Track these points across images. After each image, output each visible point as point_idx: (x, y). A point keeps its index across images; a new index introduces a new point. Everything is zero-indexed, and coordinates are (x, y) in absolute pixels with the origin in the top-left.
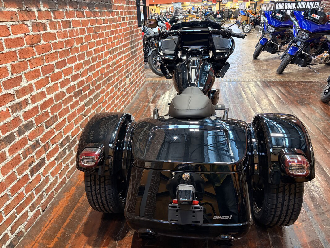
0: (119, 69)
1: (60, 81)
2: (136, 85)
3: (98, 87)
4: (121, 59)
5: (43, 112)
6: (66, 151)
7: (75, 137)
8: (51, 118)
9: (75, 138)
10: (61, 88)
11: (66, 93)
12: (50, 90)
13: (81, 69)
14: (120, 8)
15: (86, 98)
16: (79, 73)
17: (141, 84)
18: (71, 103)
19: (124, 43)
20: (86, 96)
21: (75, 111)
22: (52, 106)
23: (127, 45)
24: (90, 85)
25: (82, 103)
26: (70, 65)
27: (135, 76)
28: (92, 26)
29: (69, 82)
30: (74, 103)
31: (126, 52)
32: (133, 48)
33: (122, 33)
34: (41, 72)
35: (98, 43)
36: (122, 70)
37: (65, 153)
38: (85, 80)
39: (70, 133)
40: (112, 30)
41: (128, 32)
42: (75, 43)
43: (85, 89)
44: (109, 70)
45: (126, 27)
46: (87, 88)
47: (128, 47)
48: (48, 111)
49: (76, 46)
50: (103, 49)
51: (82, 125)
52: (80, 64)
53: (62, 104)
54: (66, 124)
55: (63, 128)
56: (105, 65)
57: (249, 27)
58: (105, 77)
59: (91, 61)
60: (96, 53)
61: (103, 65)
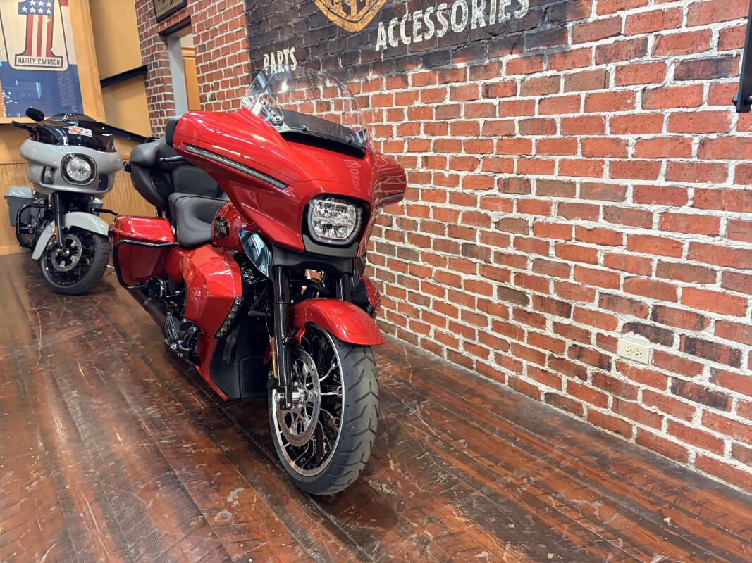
28: (430, 105)
60: (429, 165)
61: (450, 202)
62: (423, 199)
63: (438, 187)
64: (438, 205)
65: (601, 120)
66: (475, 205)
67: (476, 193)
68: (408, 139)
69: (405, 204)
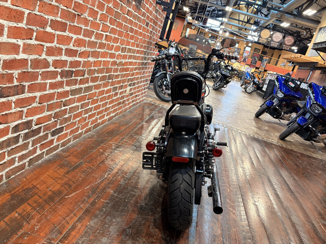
0: (124, 73)
1: (49, 45)
2: (135, 99)
3: (94, 80)
4: (131, 63)
5: (5, 73)
6: (20, 140)
7: (40, 126)
8: (15, 86)
9: (40, 128)
10: (46, 55)
11: (51, 64)
12: (28, 49)
13: (83, 48)
14: (148, 11)
15: (76, 84)
16: (78, 51)
17: (140, 100)
18: (54, 81)
19: (139, 49)
20: (75, 82)
21: (54, 93)
22: (23, 70)
23: (142, 52)
24: (85, 72)
25: (67, 87)
26: (71, 35)
27: (137, 89)
28: (114, 9)
29: (60, 54)
30: (57, 83)
31: (137, 60)
32: (145, 59)
33: (141, 37)
34: (25, 18)
35: (113, 31)
36: (127, 75)
37: (17, 142)
38: (82, 63)
39: (35, 118)
40: (132, 27)
41: (147, 40)
42: (87, 13)
43: (77, 73)
44: (113, 67)
45: (147, 34)
46: (80, 74)
47: (141, 55)
48: (14, 75)
49: (87, 17)
50: (116, 40)
51: (56, 115)
52: (84, 41)
53: (40, 76)
54: (35, 105)
55: (28, 107)
56: (112, 60)
57: (252, 89)
58: (106, 72)
59: (98, 45)
60: (107, 40)
61: (109, 58)
62: (101, 57)
63: (107, 51)
64: (105, 59)
65: (138, 31)
66: (115, 58)
67: (116, 53)
68: (102, 23)
69: (93, 61)
